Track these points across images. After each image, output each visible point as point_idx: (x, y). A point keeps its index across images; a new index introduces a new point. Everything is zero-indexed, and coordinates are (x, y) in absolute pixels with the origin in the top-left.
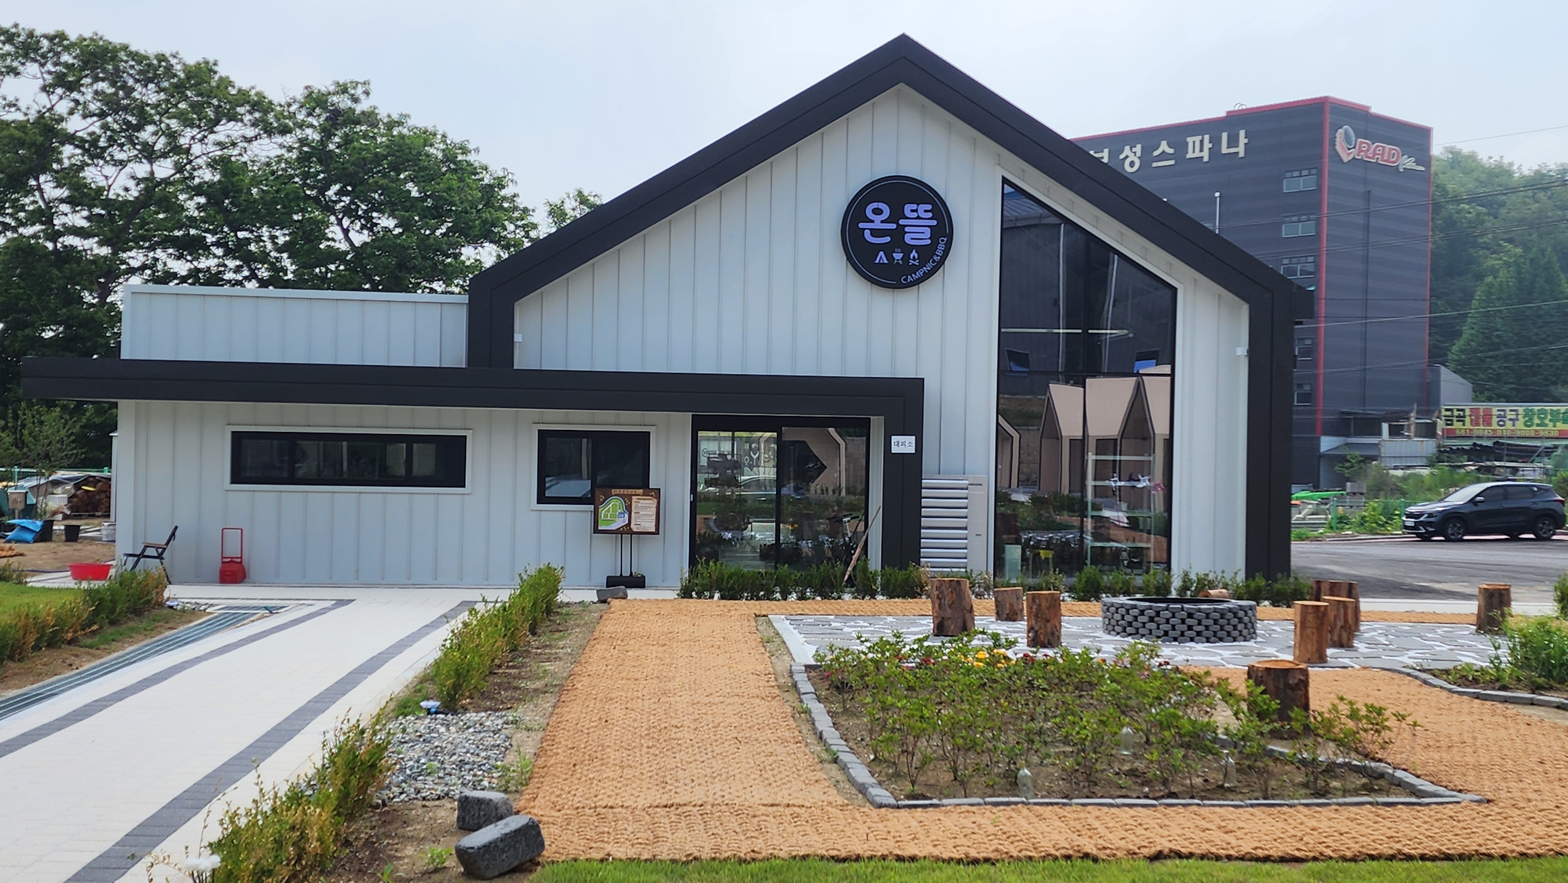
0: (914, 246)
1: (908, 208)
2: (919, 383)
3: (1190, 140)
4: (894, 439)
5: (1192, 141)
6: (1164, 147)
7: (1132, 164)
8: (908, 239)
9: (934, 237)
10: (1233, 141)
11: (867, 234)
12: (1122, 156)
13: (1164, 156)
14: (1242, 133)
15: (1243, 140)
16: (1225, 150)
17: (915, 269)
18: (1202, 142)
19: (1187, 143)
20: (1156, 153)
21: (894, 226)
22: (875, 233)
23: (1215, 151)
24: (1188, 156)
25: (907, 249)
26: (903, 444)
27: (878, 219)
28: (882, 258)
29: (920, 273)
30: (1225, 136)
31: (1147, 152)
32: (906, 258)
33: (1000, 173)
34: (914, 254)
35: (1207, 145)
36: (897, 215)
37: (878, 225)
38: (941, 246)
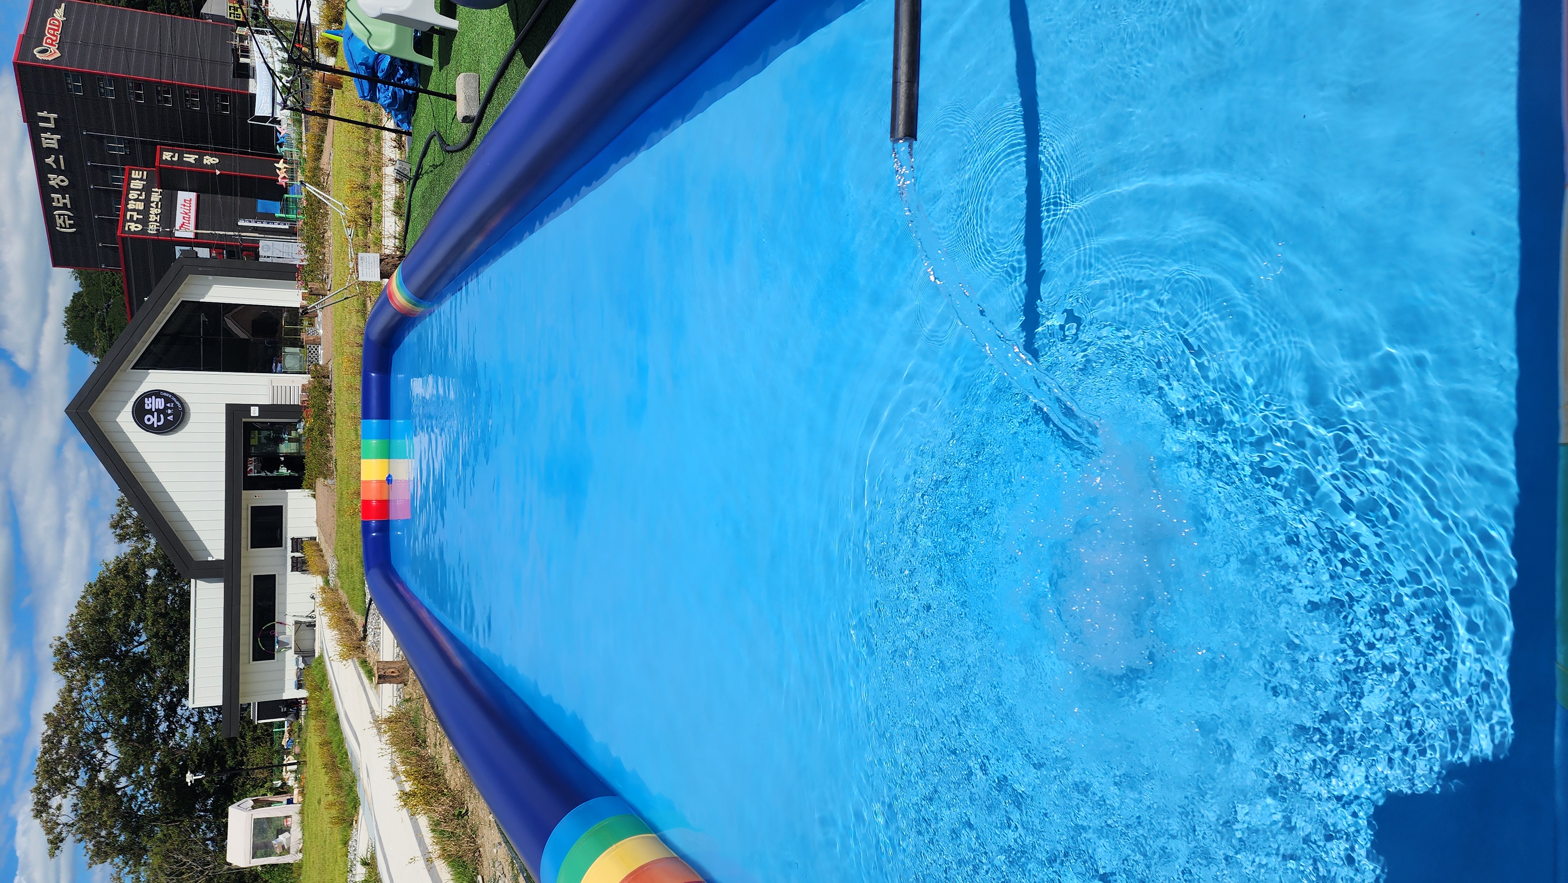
0: (165, 404)
1: (147, 407)
2: (227, 405)
3: (45, 146)
4: (252, 415)
5: (45, 144)
6: (50, 161)
7: (62, 181)
8: (161, 407)
9: (161, 397)
10: (47, 120)
11: (160, 424)
12: (57, 187)
13: (57, 161)
14: (40, 114)
15: (44, 114)
16: (52, 125)
17: (175, 405)
18: (46, 139)
19: (47, 148)
20: (54, 166)
21: (156, 414)
22: (159, 420)
23: (53, 131)
24: (57, 147)
25: (166, 408)
26: (255, 412)
27: (152, 420)
28: (170, 418)
29: (177, 403)
30: (41, 124)
31: (53, 172)
32: (170, 408)
33: (129, 370)
34: (168, 405)
35: (48, 135)
36: (150, 412)
37: (155, 420)
38: (165, 394)
